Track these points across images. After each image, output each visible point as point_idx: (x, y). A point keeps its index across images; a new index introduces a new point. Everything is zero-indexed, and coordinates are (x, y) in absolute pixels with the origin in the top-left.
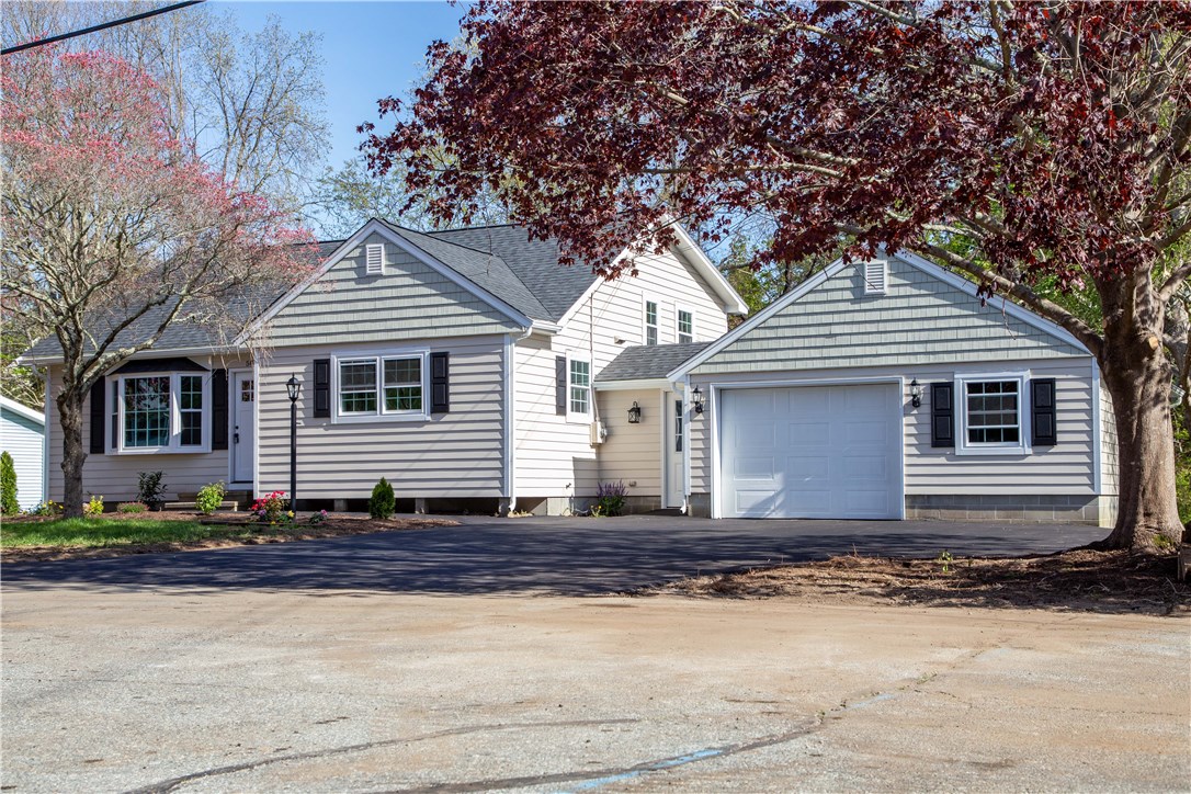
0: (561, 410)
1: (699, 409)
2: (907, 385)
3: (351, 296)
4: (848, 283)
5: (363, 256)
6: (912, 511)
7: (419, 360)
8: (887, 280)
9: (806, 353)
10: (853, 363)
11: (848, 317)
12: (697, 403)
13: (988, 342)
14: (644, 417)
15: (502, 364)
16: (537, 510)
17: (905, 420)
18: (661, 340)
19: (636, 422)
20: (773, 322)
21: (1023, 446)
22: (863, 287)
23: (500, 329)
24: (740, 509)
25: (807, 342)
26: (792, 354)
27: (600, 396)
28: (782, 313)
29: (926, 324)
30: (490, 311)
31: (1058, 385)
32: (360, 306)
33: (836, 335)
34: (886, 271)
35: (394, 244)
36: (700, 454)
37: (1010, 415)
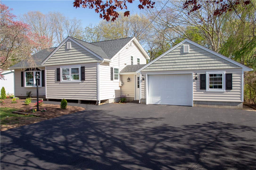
0: (112, 79)
1: (143, 79)
2: (194, 74)
3: (64, 54)
4: (179, 50)
5: (66, 45)
6: (195, 105)
7: (78, 68)
8: (189, 49)
9: (169, 67)
10: (181, 69)
11: (179, 58)
12: (143, 78)
13: (215, 64)
14: (131, 80)
15: (97, 69)
16: (107, 102)
17: (193, 83)
18: (134, 64)
19: (129, 81)
20: (161, 59)
21: (223, 90)
22: (183, 51)
23: (96, 61)
24: (153, 102)
25: (169, 64)
26: (166, 67)
27: (121, 76)
28: (163, 57)
29: (199, 60)
30: (94, 57)
31: (233, 75)
32: (66, 56)
33: (176, 62)
34: (189, 47)
35: (73, 42)
36: (143, 90)
37: (220, 82)
